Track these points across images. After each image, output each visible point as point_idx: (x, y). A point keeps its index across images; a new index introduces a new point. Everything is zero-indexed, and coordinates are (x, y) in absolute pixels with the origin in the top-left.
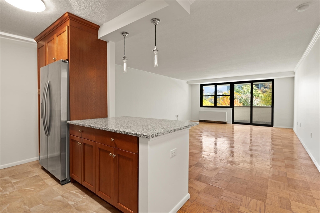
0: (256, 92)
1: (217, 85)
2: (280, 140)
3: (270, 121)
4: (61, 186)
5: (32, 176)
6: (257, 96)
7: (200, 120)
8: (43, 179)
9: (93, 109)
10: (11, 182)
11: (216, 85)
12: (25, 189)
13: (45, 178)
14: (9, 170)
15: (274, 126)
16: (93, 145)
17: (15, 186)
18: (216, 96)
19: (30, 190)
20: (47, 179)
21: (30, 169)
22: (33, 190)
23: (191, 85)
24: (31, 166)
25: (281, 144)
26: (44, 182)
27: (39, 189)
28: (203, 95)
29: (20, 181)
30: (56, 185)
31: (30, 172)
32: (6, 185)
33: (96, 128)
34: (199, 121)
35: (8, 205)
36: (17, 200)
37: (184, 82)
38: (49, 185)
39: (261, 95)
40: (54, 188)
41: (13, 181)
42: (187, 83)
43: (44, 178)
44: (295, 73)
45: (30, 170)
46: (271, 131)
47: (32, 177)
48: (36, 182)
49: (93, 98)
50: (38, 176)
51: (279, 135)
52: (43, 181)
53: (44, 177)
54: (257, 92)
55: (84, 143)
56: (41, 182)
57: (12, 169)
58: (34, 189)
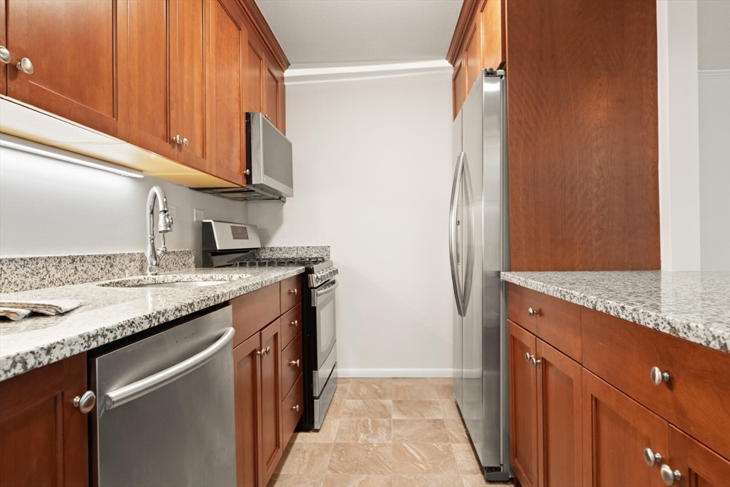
4: (484, 482)
5: (430, 418)
8: (450, 437)
9: (596, 232)
10: (390, 416)
12: (406, 449)
13: (456, 435)
14: (399, 383)
16: (572, 376)
17: (394, 431)
19: (414, 459)
20: (458, 442)
21: (434, 397)
22: (419, 463)
24: (437, 390)
26: (448, 450)
27: (431, 466)
29: (405, 420)
30: (473, 473)
31: (431, 403)
32: (380, 420)
33: (581, 303)
35: (364, 477)
36: (383, 473)
38: (458, 463)
40: (464, 480)
41: (395, 416)
43: (452, 436)
45: (433, 400)
47: (429, 421)
48: (432, 439)
49: (595, 190)
50: (442, 422)
52: (447, 444)
53: (453, 433)
55: (543, 359)
56: (443, 444)
57: (405, 383)
58: (423, 458)
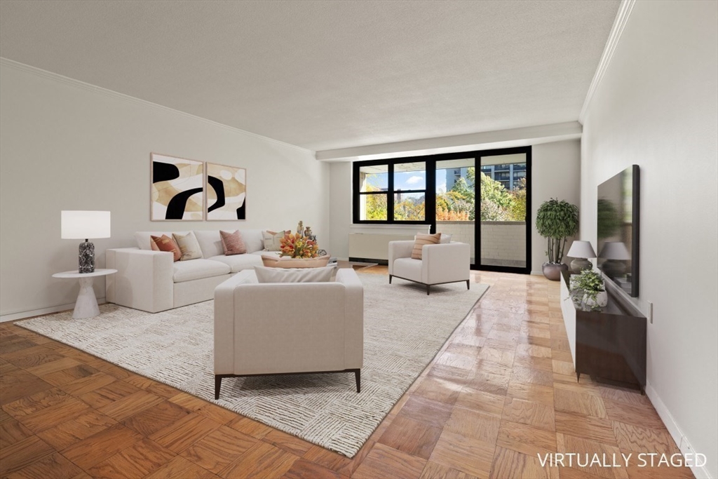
0: (504, 197)
1: (395, 165)
2: (546, 320)
3: (524, 258)
6: (505, 206)
7: (350, 258)
11: (391, 163)
15: (532, 272)
18: (390, 193)
23: (331, 164)
25: (548, 335)
28: (361, 191)
34: (348, 259)
37: (307, 153)
39: (513, 203)
42: (317, 156)
44: (581, 127)
46: (525, 287)
51: (544, 300)
54: (506, 196)
